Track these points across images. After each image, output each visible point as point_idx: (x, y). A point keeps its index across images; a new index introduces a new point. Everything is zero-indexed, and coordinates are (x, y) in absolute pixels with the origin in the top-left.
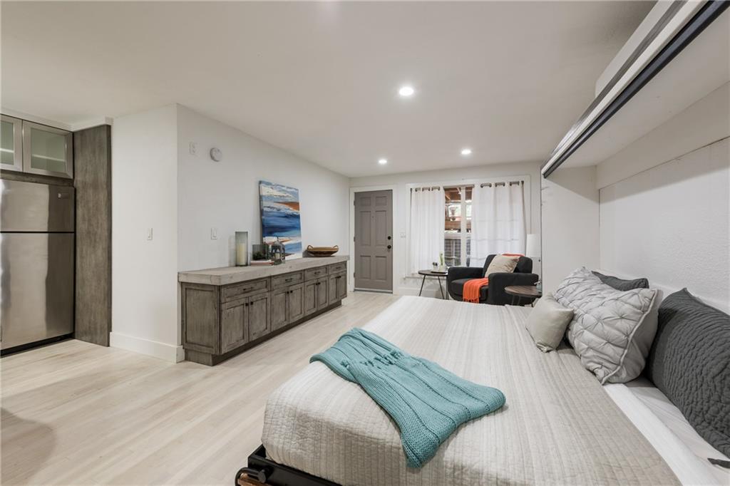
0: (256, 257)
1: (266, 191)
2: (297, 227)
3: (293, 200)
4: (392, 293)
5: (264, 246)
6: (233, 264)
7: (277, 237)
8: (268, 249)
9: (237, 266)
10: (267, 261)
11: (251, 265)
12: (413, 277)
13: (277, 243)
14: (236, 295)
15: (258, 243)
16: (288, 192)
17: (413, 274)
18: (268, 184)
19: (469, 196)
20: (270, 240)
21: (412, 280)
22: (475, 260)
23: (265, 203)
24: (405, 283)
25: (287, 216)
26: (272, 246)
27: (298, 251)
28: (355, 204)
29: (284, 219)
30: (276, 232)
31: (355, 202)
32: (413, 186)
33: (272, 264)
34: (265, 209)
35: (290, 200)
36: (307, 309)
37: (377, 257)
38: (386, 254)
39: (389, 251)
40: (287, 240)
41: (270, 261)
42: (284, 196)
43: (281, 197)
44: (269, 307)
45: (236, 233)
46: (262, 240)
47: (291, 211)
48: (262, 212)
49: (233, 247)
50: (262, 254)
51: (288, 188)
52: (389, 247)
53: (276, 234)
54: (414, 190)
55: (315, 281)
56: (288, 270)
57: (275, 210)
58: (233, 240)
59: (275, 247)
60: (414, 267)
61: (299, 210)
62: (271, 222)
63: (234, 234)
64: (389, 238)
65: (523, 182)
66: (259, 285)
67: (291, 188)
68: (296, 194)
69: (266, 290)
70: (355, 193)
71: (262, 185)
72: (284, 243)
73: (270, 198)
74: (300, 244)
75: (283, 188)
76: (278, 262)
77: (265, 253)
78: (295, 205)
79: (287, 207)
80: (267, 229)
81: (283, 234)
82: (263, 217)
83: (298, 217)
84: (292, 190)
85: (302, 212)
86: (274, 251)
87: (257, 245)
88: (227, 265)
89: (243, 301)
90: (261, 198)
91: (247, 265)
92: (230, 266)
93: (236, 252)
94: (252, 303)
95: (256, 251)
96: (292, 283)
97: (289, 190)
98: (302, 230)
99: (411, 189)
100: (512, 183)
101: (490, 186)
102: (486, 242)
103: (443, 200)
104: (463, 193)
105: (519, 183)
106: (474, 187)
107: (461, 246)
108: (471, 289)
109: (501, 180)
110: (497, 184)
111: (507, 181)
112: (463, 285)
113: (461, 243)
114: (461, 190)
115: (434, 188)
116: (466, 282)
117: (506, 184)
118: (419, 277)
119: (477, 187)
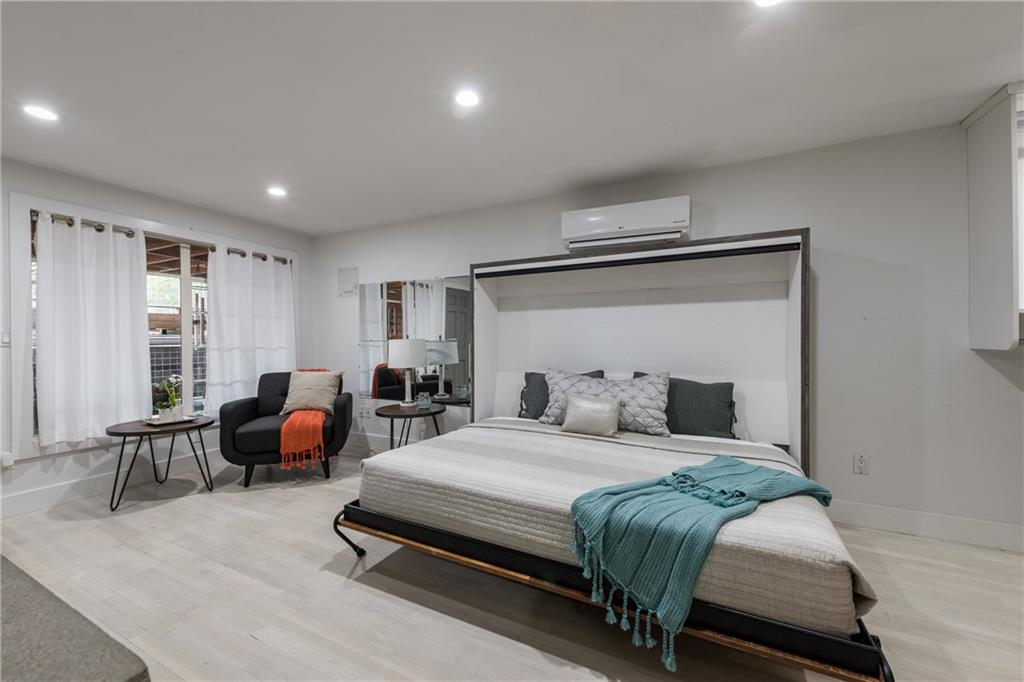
12: (49, 452)
17: (45, 448)
19: (199, 271)
22: (219, 387)
24: (7, 482)
32: (46, 209)
54: (46, 217)
60: (54, 428)
65: (291, 262)
99: (34, 211)
100: (276, 259)
101: (243, 255)
102: (237, 353)
103: (144, 263)
104: (185, 256)
105: (284, 261)
106: (213, 249)
107: (180, 361)
108: (303, 432)
109: (261, 250)
110: (255, 255)
111: (270, 253)
112: (279, 431)
113: (180, 355)
114: (182, 250)
115: (116, 229)
116: (281, 425)
117: (270, 259)
118: (69, 449)
119: (221, 251)
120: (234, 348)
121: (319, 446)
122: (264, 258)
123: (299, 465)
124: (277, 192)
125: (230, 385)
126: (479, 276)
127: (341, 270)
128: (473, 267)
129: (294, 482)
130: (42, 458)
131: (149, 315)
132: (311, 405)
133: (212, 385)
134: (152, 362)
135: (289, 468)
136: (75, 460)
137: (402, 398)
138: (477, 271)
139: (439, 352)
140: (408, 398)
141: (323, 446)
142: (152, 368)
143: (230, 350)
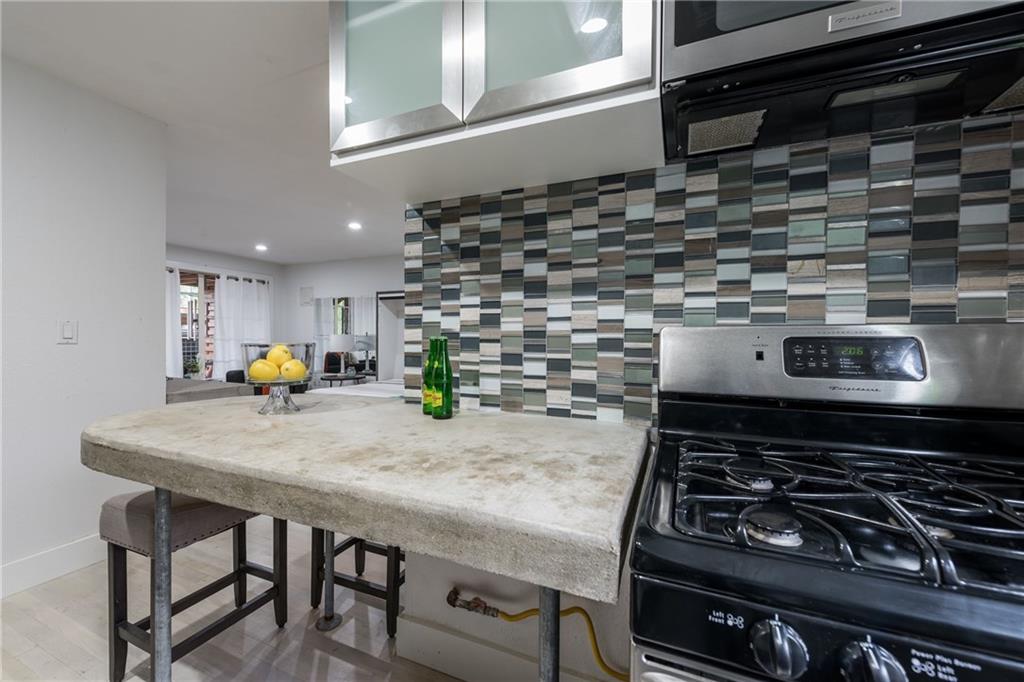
22: (222, 363)
65: (268, 282)
100: (258, 281)
101: (237, 280)
102: (232, 342)
104: (201, 281)
105: (264, 282)
106: (218, 278)
109: (248, 277)
110: (244, 279)
111: (254, 277)
114: (199, 276)
117: (254, 281)
119: (223, 278)
122: (250, 281)
124: (261, 248)
125: (228, 362)
126: (381, 299)
127: (302, 289)
128: (378, 293)
133: (217, 362)
134: (184, 349)
137: (339, 371)
138: (380, 296)
139: (364, 343)
140: (342, 370)
142: (184, 354)
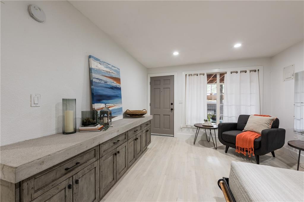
0: (85, 123)
1: (95, 65)
2: (119, 97)
3: (116, 77)
4: (174, 136)
5: (93, 112)
6: (61, 131)
7: (105, 104)
8: (97, 115)
9: (64, 133)
10: (96, 127)
11: (80, 131)
12: (187, 127)
13: (105, 110)
14: (53, 181)
15: (87, 109)
16: (112, 70)
17: (187, 126)
18: (97, 59)
19: (222, 80)
20: (98, 106)
21: (186, 129)
22: (227, 118)
23: (94, 75)
24: (182, 131)
25: (113, 88)
26: (101, 112)
27: (120, 114)
28: (150, 84)
29: (110, 90)
30: (104, 99)
31: (150, 82)
32: (188, 73)
33: (101, 129)
34: (94, 80)
35: (114, 76)
36: (129, 161)
37: (164, 115)
38: (170, 113)
39: (171, 112)
40: (112, 106)
41: (99, 126)
42: (109, 72)
43: (107, 72)
44: (98, 176)
45: (63, 99)
46: (91, 106)
47: (115, 84)
48: (91, 82)
49: (61, 114)
50: (91, 120)
51: (112, 66)
52: (172, 109)
53: (104, 101)
54: (188, 75)
55: (135, 138)
56: (115, 134)
57: (102, 82)
58: (61, 107)
59: (103, 113)
60: (188, 122)
61: (120, 84)
62: (100, 91)
63: (62, 101)
64: (172, 104)
65: (258, 70)
66: (86, 157)
67: (115, 67)
68: (118, 73)
69: (94, 159)
70: (151, 77)
71: (91, 59)
72: (110, 109)
73: (98, 71)
74: (121, 108)
75: (109, 66)
76: (106, 126)
77: (94, 119)
78: (118, 80)
79: (112, 80)
80: (96, 97)
81: (110, 101)
82: (92, 87)
83: (119, 89)
84: (115, 68)
85: (122, 85)
86: (102, 116)
87: (86, 112)
88: (54, 132)
89: (65, 184)
90: (90, 70)
91: (75, 131)
92: (58, 134)
93: (64, 119)
94: (77, 182)
95: (85, 117)
96: (118, 144)
97: (113, 68)
98: (122, 99)
99: (186, 75)
100: (251, 71)
101: (237, 73)
103: (206, 82)
105: (255, 71)
106: (226, 73)
107: (216, 108)
108: (245, 140)
111: (248, 69)
112: (236, 137)
113: (216, 107)
114: (217, 76)
115: (200, 74)
116: (237, 135)
117: (248, 72)
118: (191, 127)
119: (229, 73)
120: (233, 105)
121: (252, 149)
122: (246, 72)
123: (242, 153)
124: (238, 45)
125: (231, 117)
129: (243, 159)
130: (186, 128)
131: (207, 96)
132: (254, 130)
133: (224, 117)
135: (239, 153)
136: (192, 130)
141: (253, 149)
143: (231, 106)
